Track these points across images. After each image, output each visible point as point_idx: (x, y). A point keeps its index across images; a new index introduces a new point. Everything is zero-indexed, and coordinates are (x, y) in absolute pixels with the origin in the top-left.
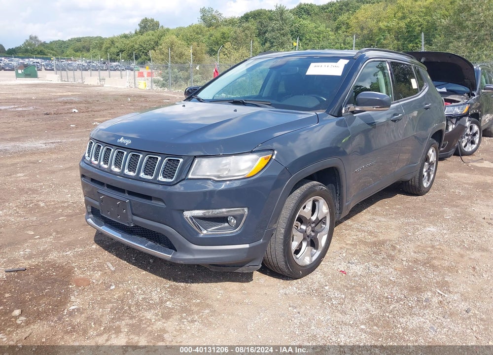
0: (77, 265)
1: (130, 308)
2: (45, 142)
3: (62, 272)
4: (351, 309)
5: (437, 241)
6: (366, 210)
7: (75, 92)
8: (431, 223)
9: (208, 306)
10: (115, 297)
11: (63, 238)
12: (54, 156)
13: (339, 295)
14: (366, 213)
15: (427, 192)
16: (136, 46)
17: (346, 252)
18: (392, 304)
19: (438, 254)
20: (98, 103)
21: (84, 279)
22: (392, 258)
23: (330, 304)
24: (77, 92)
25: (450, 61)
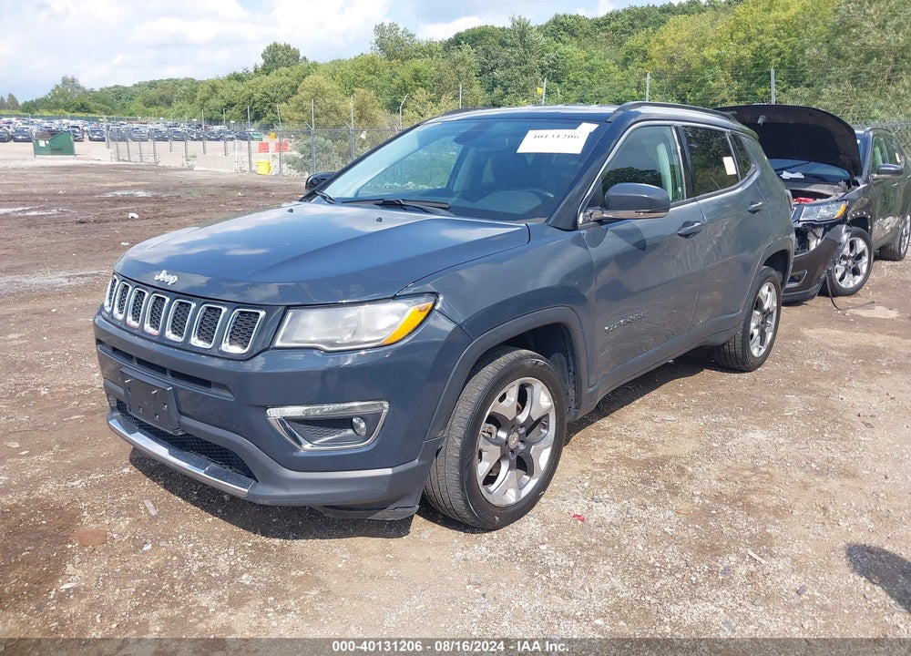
0: (89, 506)
1: (172, 586)
2: (68, 274)
3: (59, 519)
4: (582, 587)
5: (763, 458)
6: (641, 399)
7: (140, 181)
8: (758, 424)
9: (318, 582)
10: (149, 566)
11: (72, 454)
12: (81, 301)
13: (564, 562)
14: (639, 406)
15: (759, 366)
16: (257, 96)
17: (591, 478)
18: (662, 578)
19: (761, 483)
20: (178, 200)
21: (96, 533)
22: (674, 490)
23: (544, 578)
24: (144, 180)
25: (811, 122)
